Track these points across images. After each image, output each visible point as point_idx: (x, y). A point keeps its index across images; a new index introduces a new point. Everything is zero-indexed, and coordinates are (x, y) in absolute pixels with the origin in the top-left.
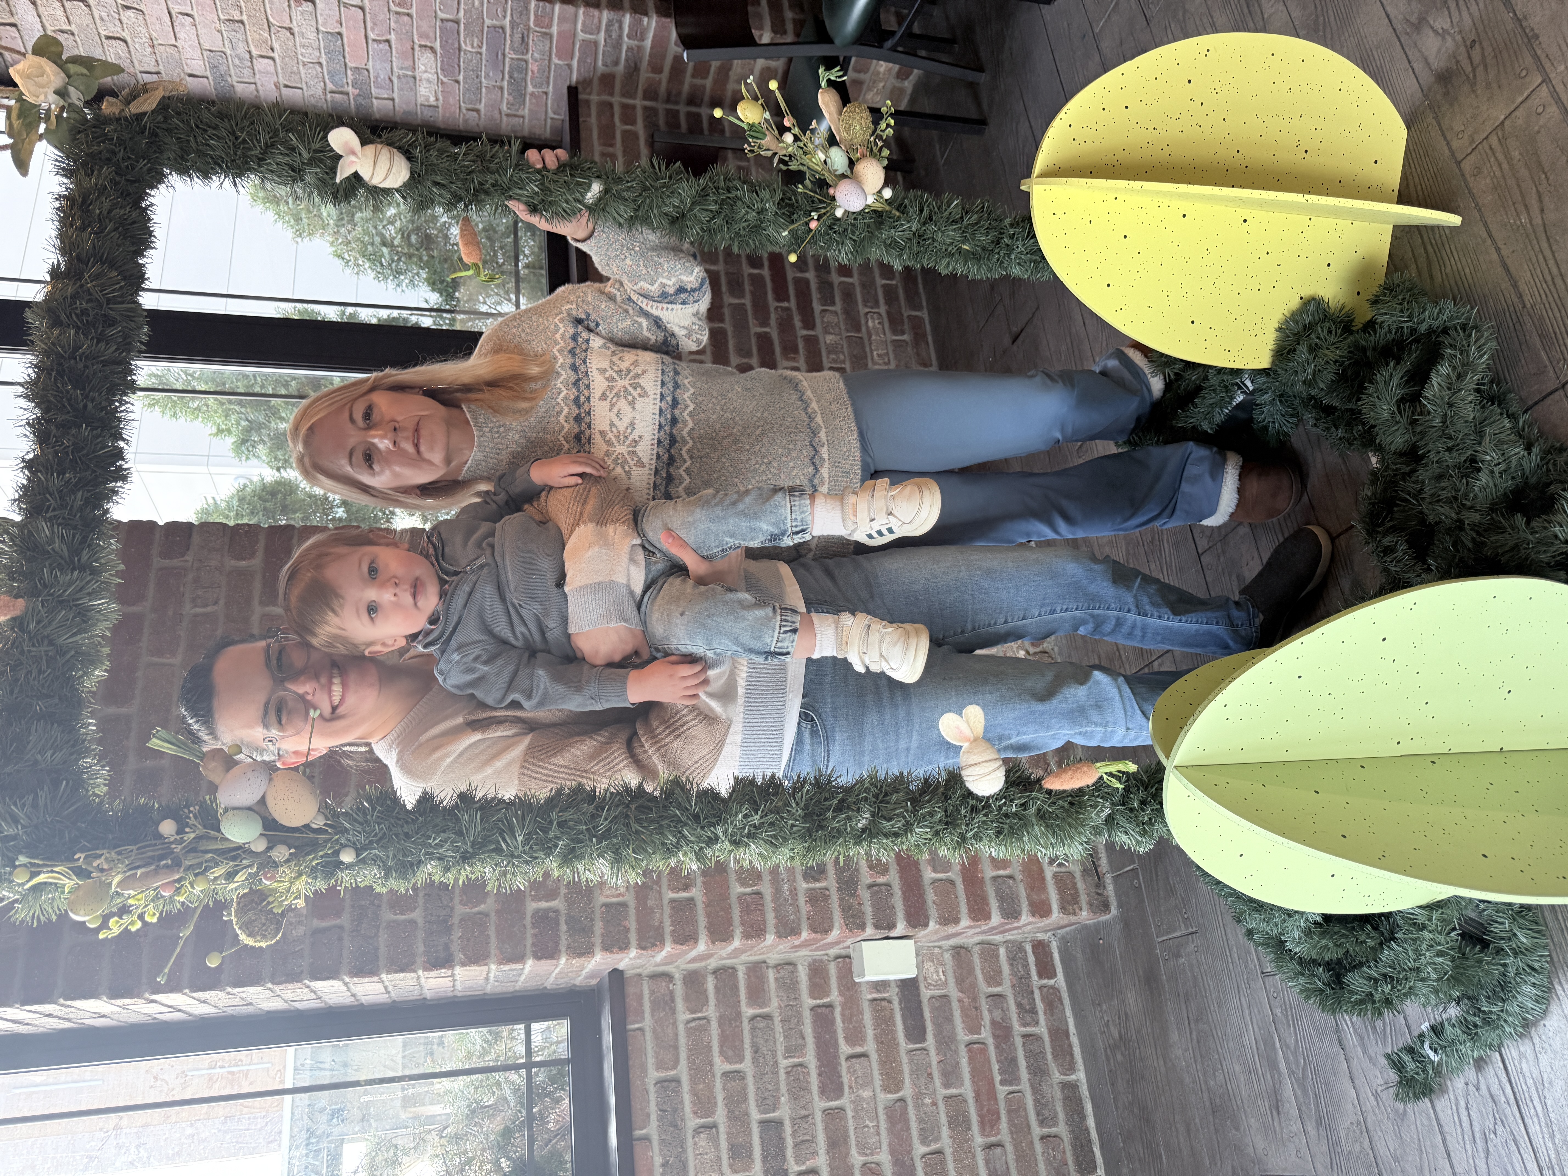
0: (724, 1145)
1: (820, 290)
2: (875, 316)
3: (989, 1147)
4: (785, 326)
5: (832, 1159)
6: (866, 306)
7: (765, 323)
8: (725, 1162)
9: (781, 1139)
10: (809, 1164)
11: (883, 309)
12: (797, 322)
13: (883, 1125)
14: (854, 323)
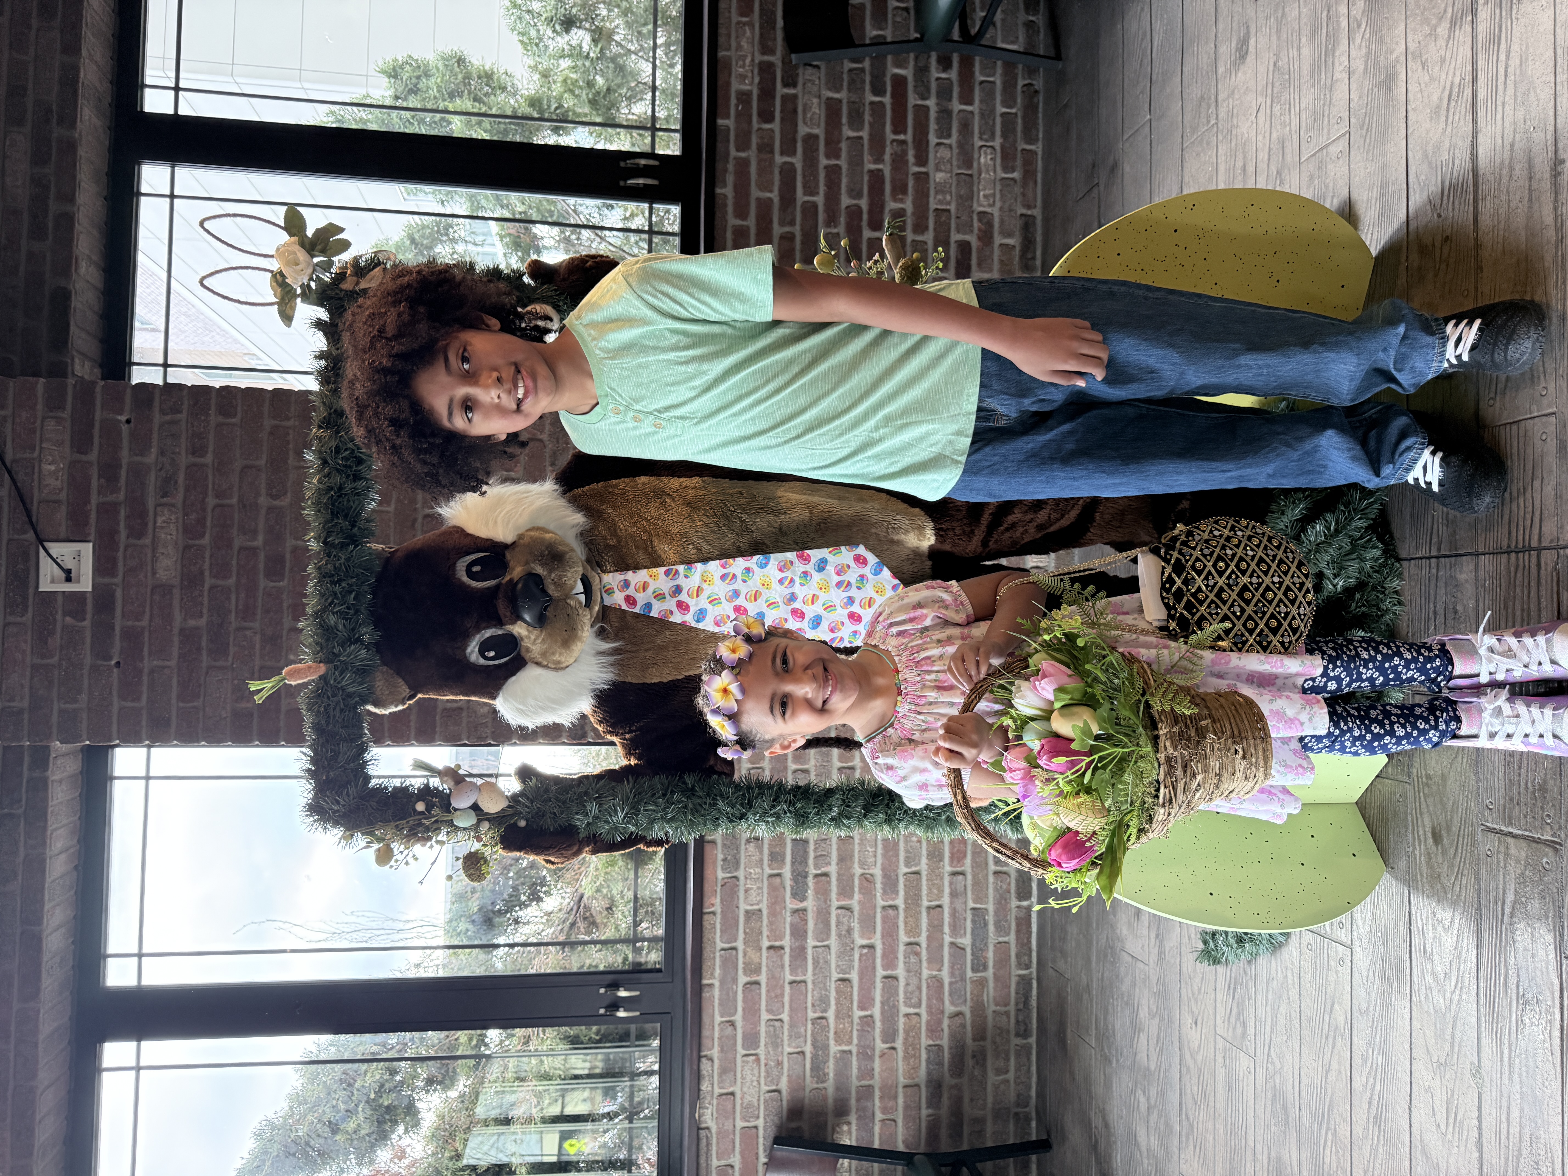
0: (766, 851)
1: (938, 120)
2: (989, 151)
3: (954, 874)
4: (899, 162)
5: (840, 869)
6: (981, 139)
7: (879, 159)
8: (766, 862)
9: (806, 853)
10: (824, 870)
11: (997, 142)
12: (911, 158)
13: (880, 851)
14: (967, 157)
